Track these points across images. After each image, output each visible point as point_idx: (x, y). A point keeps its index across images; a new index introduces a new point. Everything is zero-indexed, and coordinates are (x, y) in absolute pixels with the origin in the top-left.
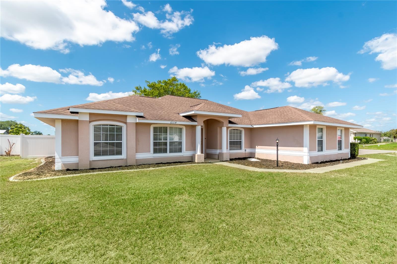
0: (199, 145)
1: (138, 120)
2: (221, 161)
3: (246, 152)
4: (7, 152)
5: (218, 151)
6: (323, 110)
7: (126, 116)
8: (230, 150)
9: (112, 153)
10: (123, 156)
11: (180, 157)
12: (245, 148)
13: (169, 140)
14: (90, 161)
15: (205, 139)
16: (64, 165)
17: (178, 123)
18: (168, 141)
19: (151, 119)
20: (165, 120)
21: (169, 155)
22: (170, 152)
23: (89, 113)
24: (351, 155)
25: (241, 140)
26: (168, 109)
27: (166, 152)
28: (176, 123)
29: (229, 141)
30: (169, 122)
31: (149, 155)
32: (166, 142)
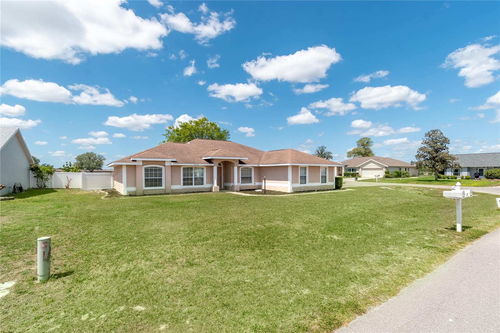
0: (215, 179)
1: (172, 164)
2: (232, 191)
3: (255, 185)
4: (67, 186)
5: (232, 184)
6: (370, 141)
7: (165, 162)
8: (241, 183)
9: (156, 186)
10: (163, 187)
11: (202, 188)
12: (254, 182)
14: (143, 190)
15: (223, 175)
16: (128, 192)
17: (199, 165)
18: (193, 177)
19: (181, 163)
20: (191, 163)
21: (194, 186)
22: (195, 185)
23: (143, 161)
24: (336, 187)
26: (194, 153)
27: (192, 185)
29: (240, 176)
30: (194, 165)
31: (180, 186)
32: (192, 178)
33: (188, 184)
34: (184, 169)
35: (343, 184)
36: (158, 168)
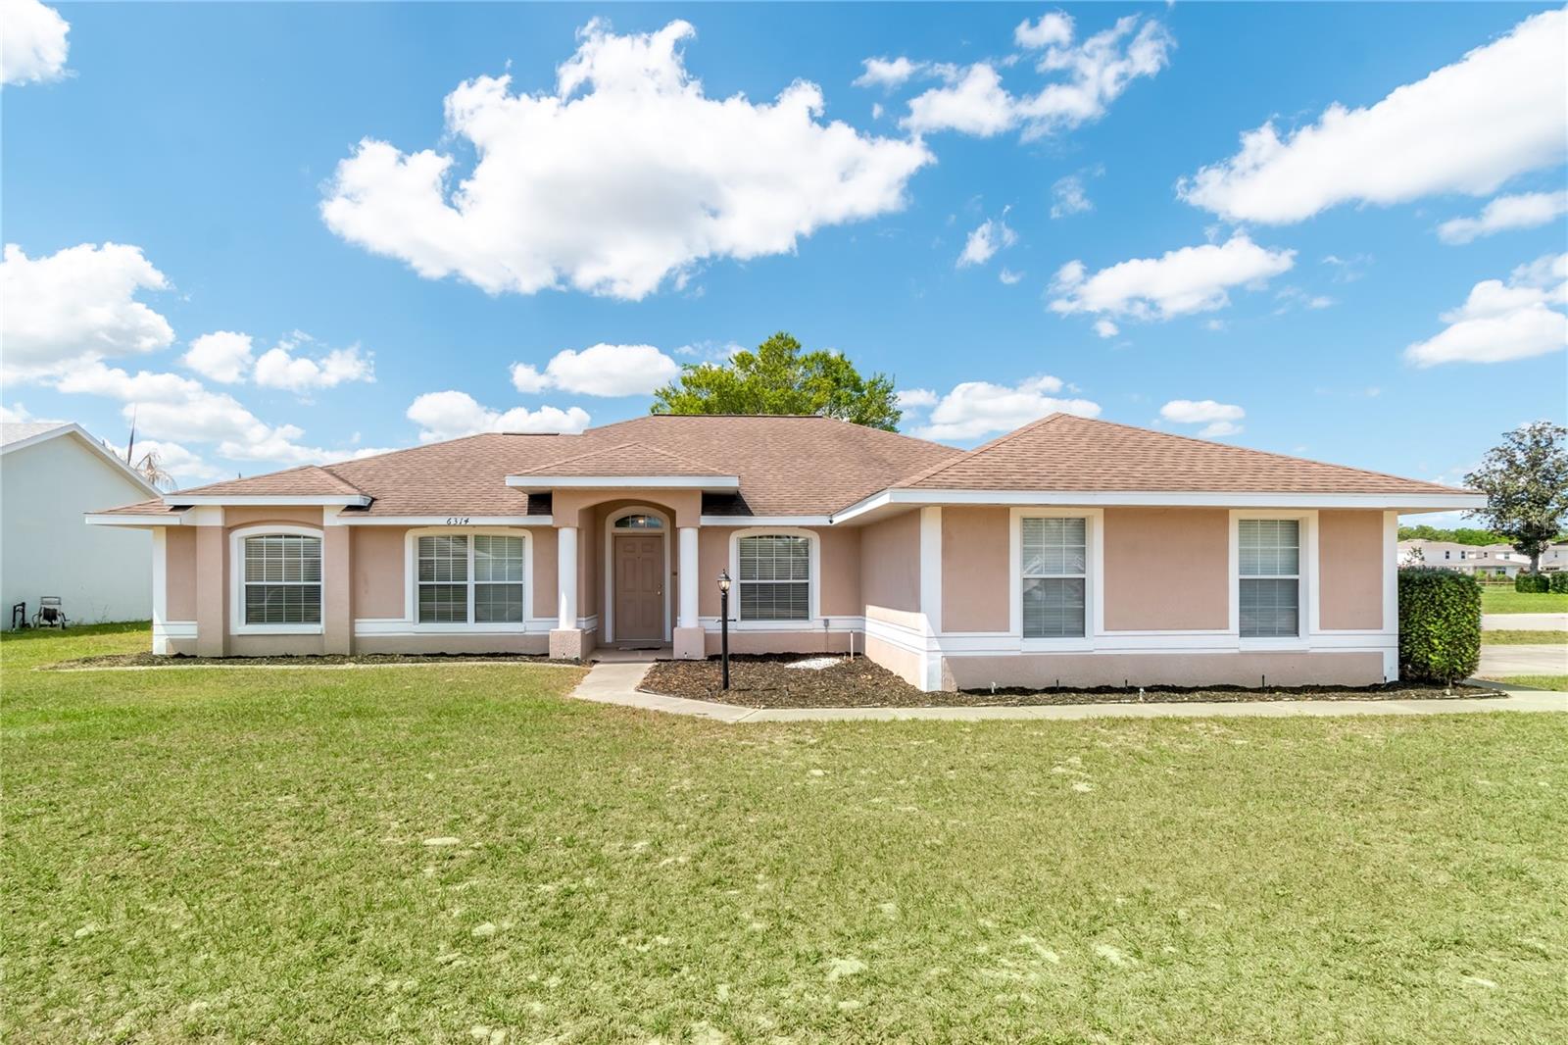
0: (563, 597)
1: (352, 519)
3: (829, 631)
7: (320, 509)
8: (743, 619)
9: (294, 618)
10: (324, 627)
11: (513, 638)
12: (822, 615)
13: (473, 578)
16: (172, 642)
17: (473, 521)
18: (471, 583)
20: (433, 514)
21: (471, 628)
22: (477, 620)
23: (223, 506)
24: (1404, 660)
25: (807, 578)
27: (464, 620)
28: (466, 521)
29: (735, 583)
30: (442, 521)
31: (404, 625)
32: (465, 587)
33: (444, 617)
34: (424, 544)
35: (1485, 649)
36: (302, 540)
